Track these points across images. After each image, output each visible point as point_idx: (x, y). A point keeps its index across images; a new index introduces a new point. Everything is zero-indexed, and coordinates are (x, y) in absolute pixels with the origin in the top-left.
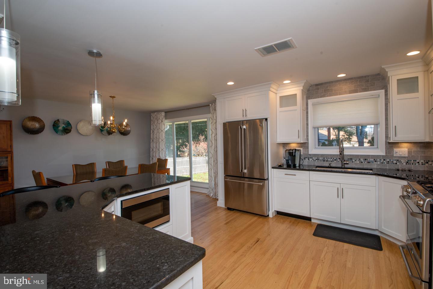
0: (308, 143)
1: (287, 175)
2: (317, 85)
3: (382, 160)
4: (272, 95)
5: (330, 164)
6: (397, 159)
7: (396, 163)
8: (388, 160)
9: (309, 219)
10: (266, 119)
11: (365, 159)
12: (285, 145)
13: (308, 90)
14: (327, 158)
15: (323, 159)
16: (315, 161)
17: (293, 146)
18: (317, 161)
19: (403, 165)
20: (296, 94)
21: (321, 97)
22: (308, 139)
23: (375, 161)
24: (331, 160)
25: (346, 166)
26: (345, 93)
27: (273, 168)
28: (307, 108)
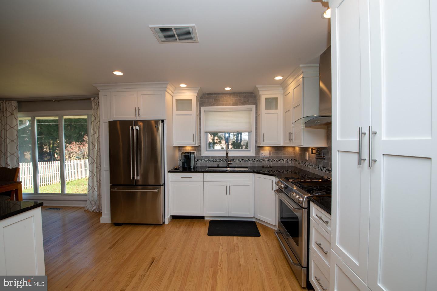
0: (201, 146)
1: (183, 179)
2: (208, 94)
3: (254, 160)
4: (168, 97)
5: (218, 165)
6: (262, 158)
7: (262, 162)
8: (257, 160)
9: (202, 218)
10: (163, 121)
11: (243, 160)
12: (180, 148)
13: (201, 98)
14: (215, 159)
15: (213, 161)
16: (207, 162)
17: (188, 149)
18: (208, 162)
19: (266, 163)
20: (191, 100)
21: (211, 106)
22: (200, 143)
23: (249, 161)
24: (219, 161)
25: (230, 165)
26: (229, 105)
27: (169, 172)
28: (200, 115)
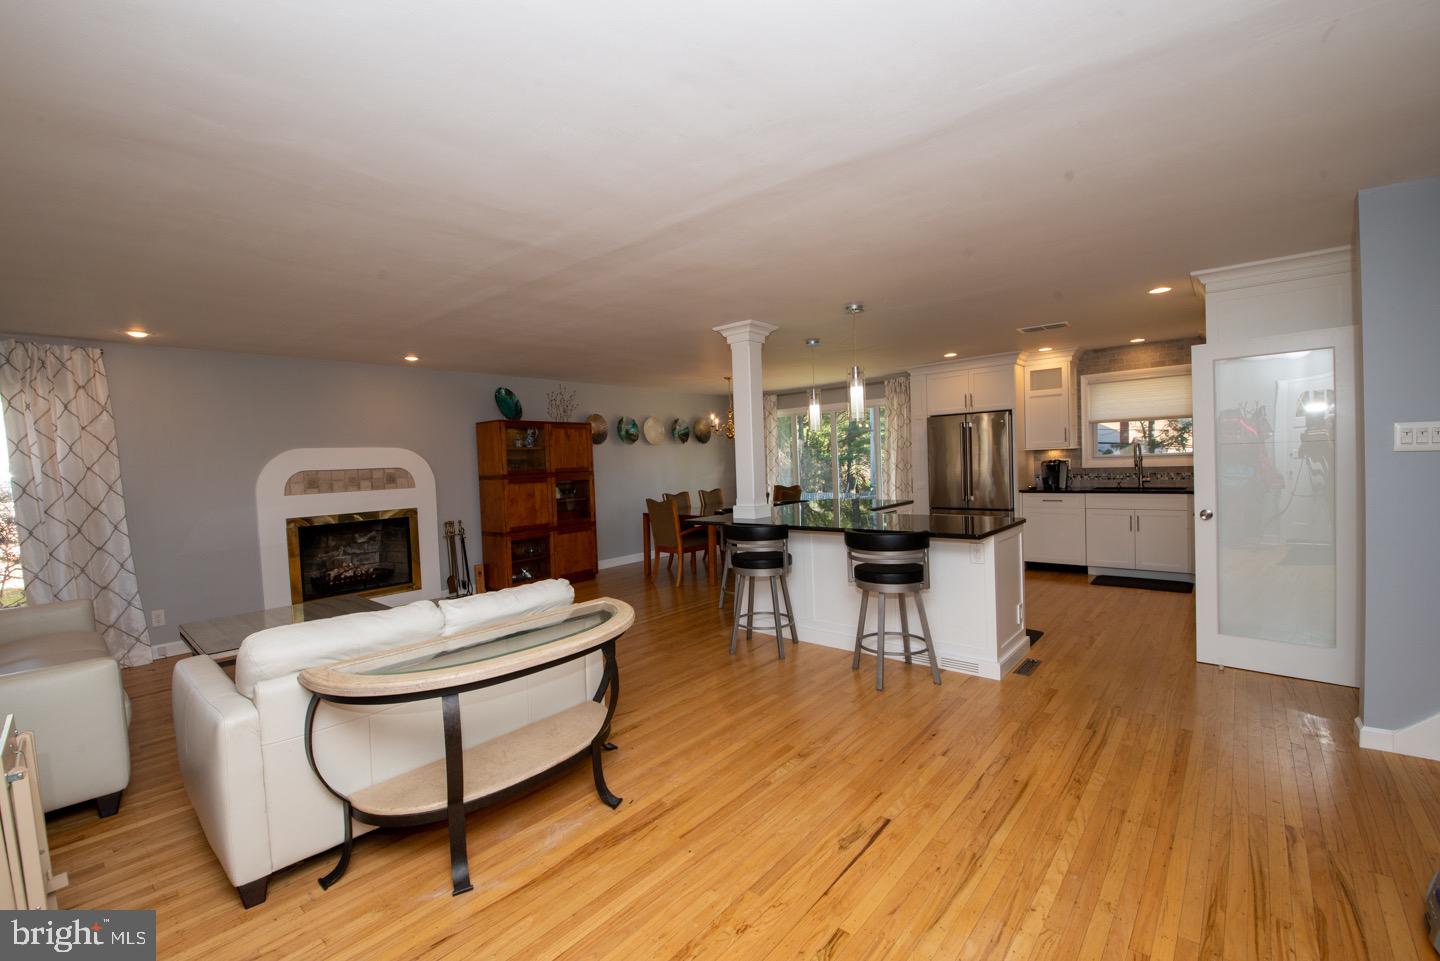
0: (1081, 449)
1: (1048, 502)
2: (1096, 351)
4: (1018, 369)
5: (1119, 484)
9: (1084, 569)
10: (1010, 411)
12: (1038, 452)
13: (1081, 360)
14: (1114, 474)
15: (1107, 477)
16: (1094, 479)
17: (1054, 455)
18: (1096, 479)
20: (1060, 369)
21: (1103, 371)
22: (1080, 443)
24: (1121, 476)
25: (1147, 485)
26: (1145, 366)
27: (1020, 491)
28: (1079, 391)
